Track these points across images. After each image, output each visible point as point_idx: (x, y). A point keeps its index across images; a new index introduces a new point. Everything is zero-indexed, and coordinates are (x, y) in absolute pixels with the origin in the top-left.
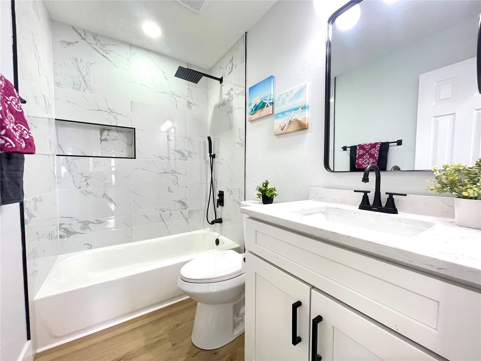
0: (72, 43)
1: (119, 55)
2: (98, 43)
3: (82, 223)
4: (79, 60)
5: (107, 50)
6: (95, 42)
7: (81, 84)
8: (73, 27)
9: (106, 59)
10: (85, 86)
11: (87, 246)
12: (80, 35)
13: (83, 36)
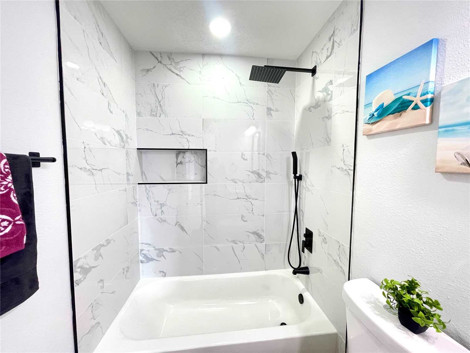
0: (151, 69)
1: (192, 70)
2: (172, 63)
3: (158, 250)
4: (156, 85)
5: (181, 67)
6: (170, 61)
7: (157, 109)
8: (151, 52)
9: (179, 77)
10: (161, 111)
11: (162, 273)
12: (157, 58)
13: (160, 59)
